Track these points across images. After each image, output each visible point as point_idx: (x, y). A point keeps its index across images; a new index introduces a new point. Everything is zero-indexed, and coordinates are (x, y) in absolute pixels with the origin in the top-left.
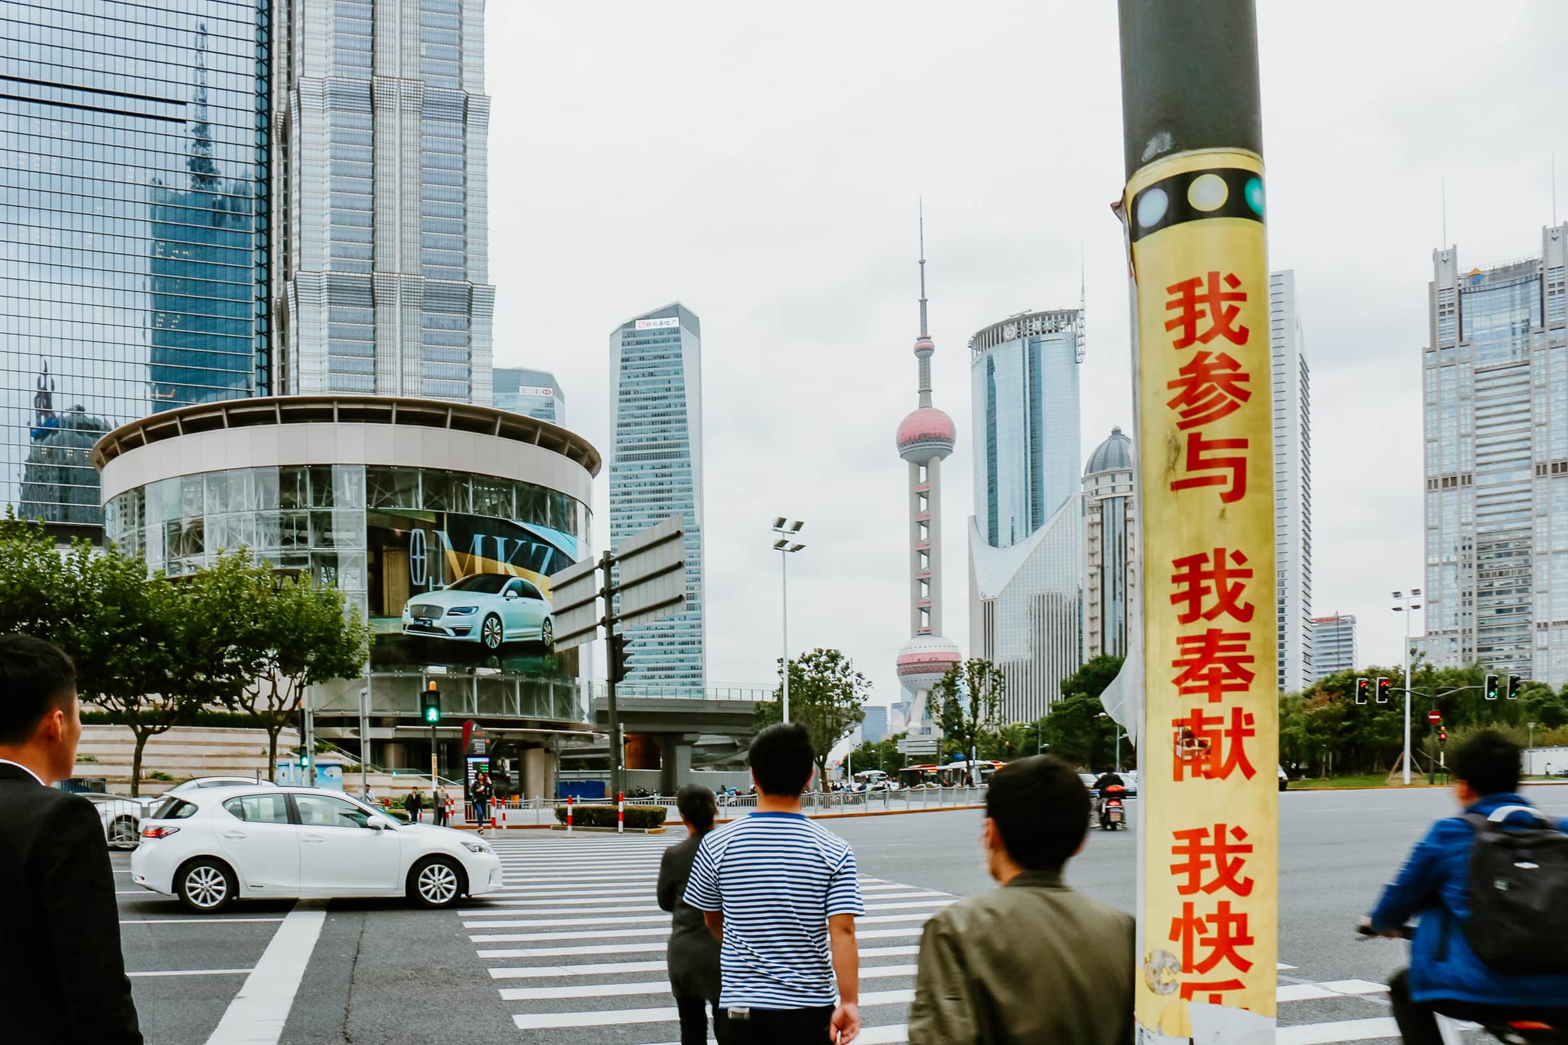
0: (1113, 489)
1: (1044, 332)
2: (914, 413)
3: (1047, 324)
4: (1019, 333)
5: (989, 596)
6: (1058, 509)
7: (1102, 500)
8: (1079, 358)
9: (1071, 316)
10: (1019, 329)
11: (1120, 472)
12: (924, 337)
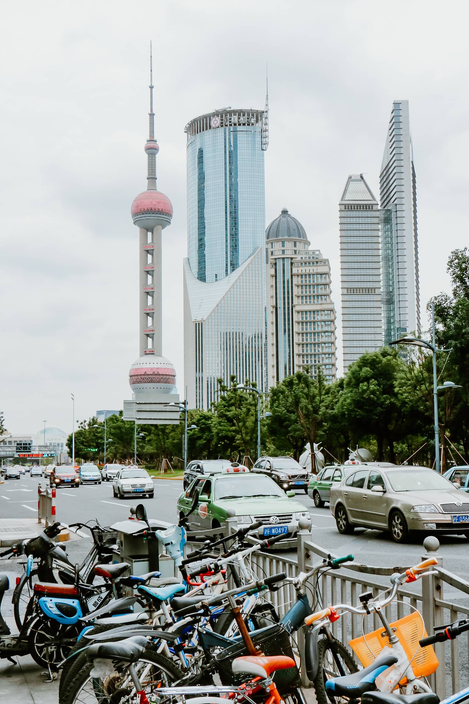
0: (283, 252)
1: (240, 125)
2: (144, 193)
3: (242, 118)
4: (223, 123)
5: (199, 319)
6: (249, 257)
7: (276, 259)
8: (264, 147)
9: (259, 115)
10: (222, 120)
11: (289, 240)
12: (152, 140)
